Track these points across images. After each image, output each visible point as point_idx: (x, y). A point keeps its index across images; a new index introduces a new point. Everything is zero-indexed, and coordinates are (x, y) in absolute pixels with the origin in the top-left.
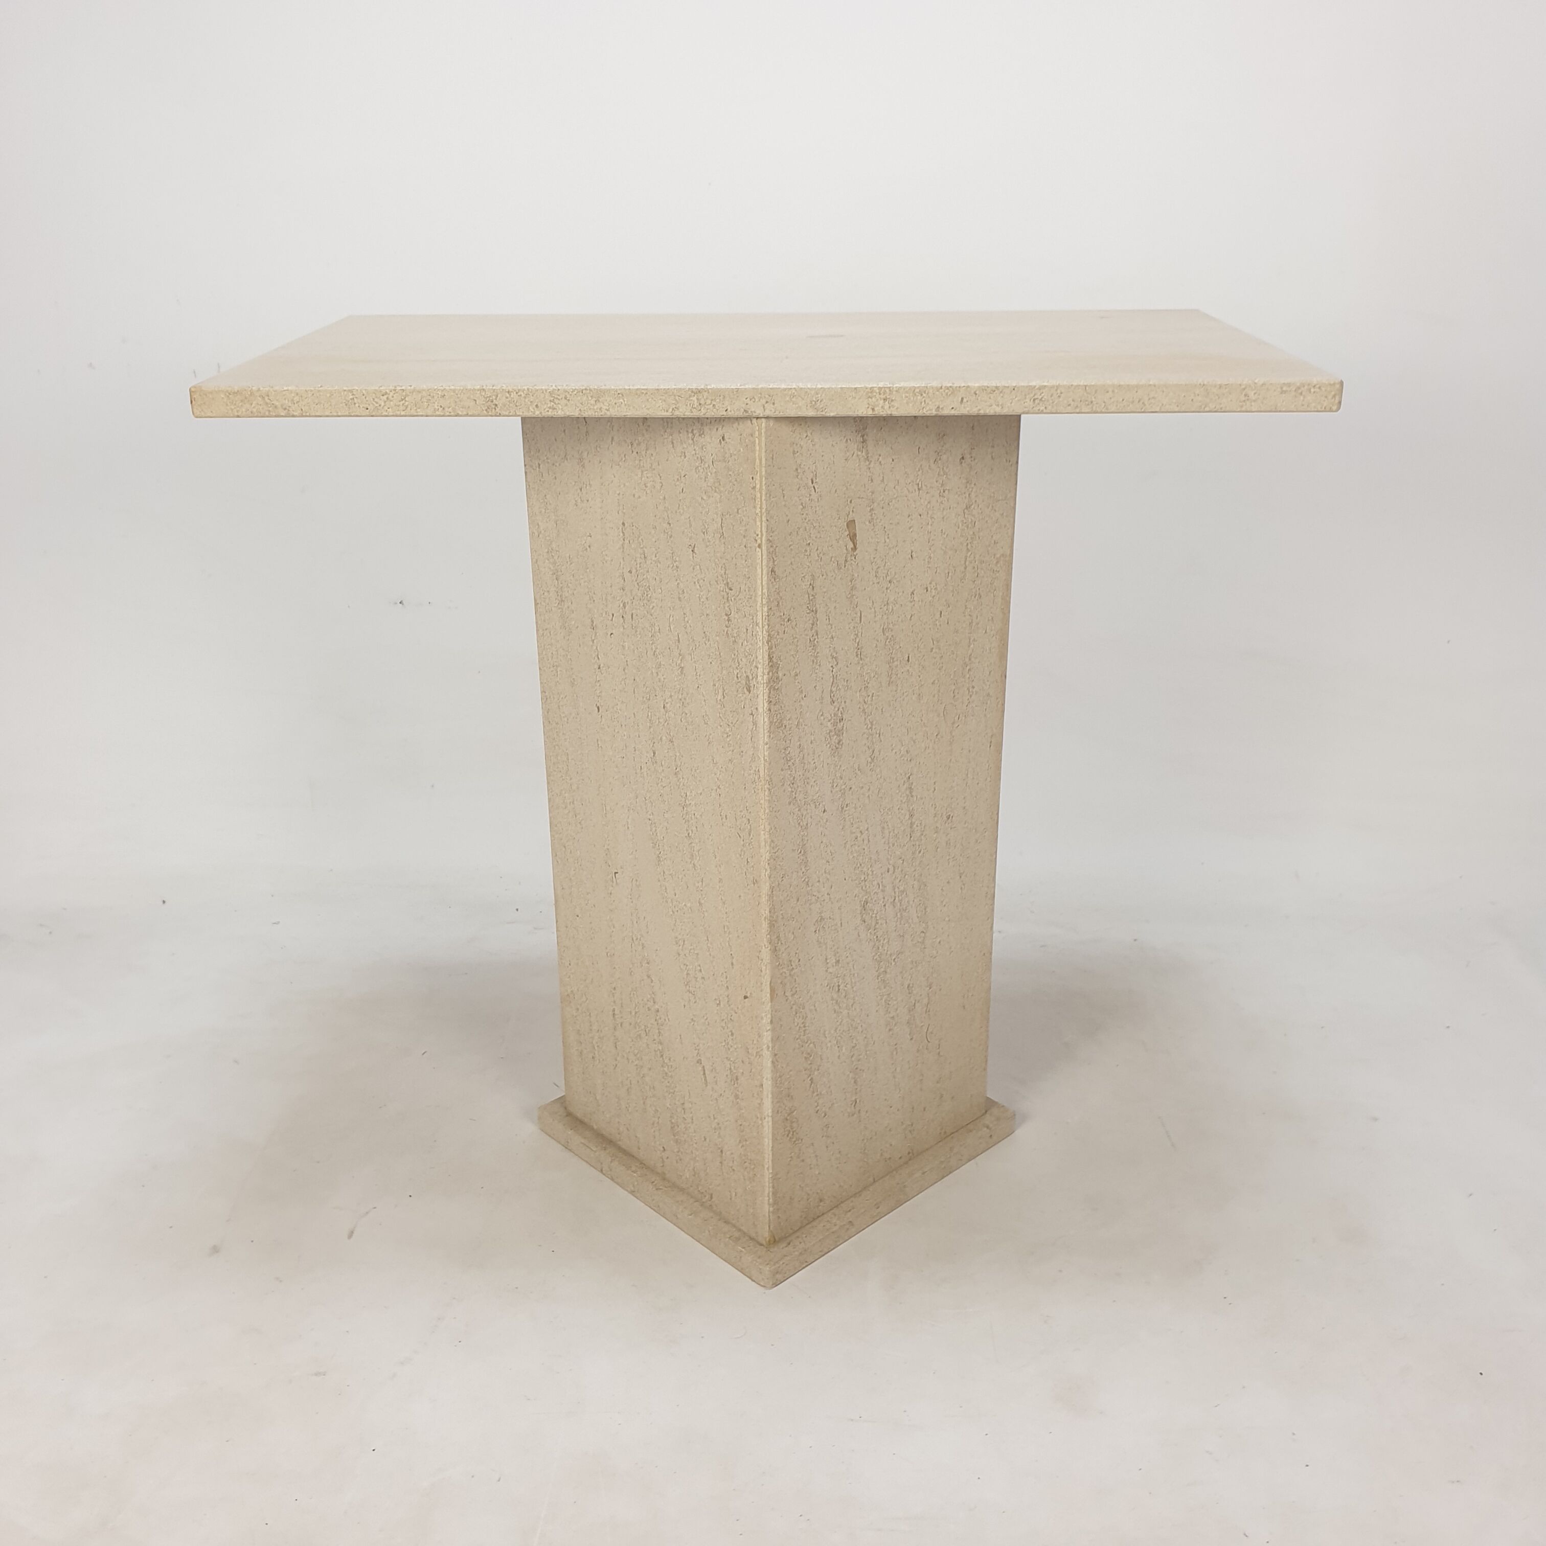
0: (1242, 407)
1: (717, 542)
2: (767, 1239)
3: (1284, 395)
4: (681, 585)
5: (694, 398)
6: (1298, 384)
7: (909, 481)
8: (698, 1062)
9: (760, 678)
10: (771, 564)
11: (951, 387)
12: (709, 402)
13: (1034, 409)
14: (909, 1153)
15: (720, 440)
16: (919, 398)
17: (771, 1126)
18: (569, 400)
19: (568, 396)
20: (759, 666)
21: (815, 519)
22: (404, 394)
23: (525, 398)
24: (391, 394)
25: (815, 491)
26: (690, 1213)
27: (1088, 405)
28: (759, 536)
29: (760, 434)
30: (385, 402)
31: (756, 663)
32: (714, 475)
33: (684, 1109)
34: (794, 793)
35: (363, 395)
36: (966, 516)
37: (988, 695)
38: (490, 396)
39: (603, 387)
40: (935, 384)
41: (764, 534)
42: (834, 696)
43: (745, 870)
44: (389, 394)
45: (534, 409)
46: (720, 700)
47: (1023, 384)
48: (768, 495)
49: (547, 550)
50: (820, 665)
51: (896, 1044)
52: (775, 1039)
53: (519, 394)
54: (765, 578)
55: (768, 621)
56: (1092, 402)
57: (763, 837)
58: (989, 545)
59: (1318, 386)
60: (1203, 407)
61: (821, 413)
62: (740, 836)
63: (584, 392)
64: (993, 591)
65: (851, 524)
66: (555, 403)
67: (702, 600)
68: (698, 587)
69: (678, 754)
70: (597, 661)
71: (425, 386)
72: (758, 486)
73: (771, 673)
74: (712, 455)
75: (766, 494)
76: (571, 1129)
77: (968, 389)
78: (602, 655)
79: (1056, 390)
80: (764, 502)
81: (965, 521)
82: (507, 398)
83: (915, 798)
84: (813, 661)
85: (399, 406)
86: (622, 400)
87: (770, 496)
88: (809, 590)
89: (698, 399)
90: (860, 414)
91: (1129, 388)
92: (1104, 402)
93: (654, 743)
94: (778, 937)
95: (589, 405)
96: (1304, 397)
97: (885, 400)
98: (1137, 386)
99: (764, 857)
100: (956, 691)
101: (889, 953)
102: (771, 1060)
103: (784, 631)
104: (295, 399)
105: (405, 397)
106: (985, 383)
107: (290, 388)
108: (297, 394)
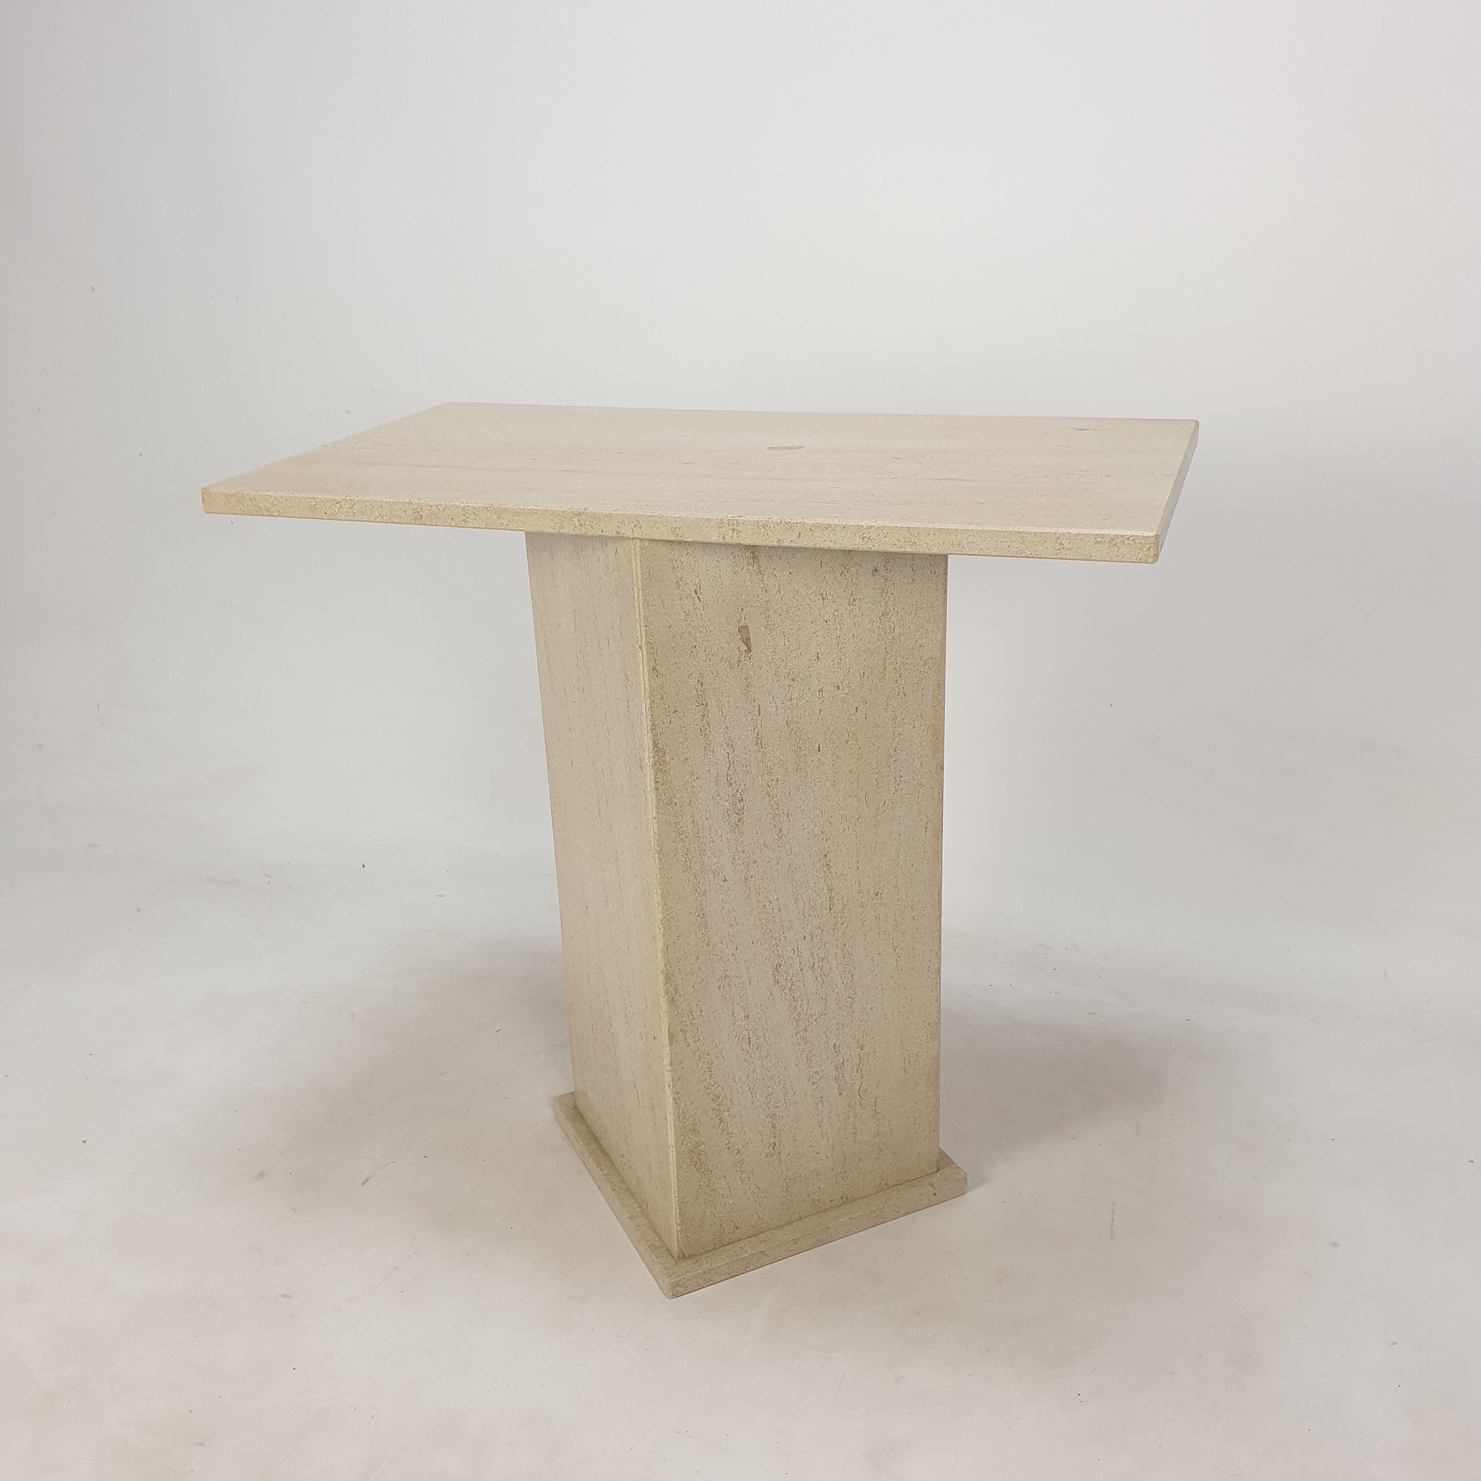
0: (1057, 554)
1: (619, 638)
2: (678, 1254)
3: (1098, 545)
4: (604, 670)
5: (576, 520)
6: (1112, 536)
7: (811, 592)
8: (634, 1086)
9: (647, 761)
10: (652, 663)
11: (789, 522)
12: (587, 523)
13: (864, 546)
14: (842, 1198)
15: (615, 553)
16: (762, 530)
17: (675, 1155)
20: (646, 750)
21: (701, 625)
22: (353, 502)
23: (443, 511)
24: (343, 502)
25: (700, 601)
27: (912, 545)
28: (640, 639)
29: (635, 552)
30: (339, 509)
31: (643, 747)
33: (630, 1124)
34: (688, 863)
36: (882, 622)
37: (921, 784)
38: (417, 509)
40: (776, 519)
41: (644, 637)
42: (731, 779)
43: (648, 925)
44: (341, 503)
45: (450, 521)
46: (629, 774)
47: (853, 524)
48: (645, 605)
49: (541, 623)
50: (713, 752)
51: (821, 1097)
52: (676, 1079)
53: (438, 508)
54: (646, 675)
55: (651, 712)
56: (915, 543)
57: (657, 900)
58: (914, 649)
59: (1131, 538)
60: (1019, 552)
61: (680, 538)
62: (644, 895)
63: (488, 509)
64: (920, 690)
65: (743, 629)
66: (467, 517)
67: (615, 686)
68: (613, 674)
69: (611, 814)
70: (569, 723)
71: (368, 497)
72: (636, 596)
73: (656, 758)
74: (612, 564)
75: (644, 603)
76: (570, 1121)
77: (805, 525)
78: (571, 719)
79: (882, 531)
80: (642, 610)
81: (881, 627)
82: (429, 511)
83: (834, 875)
84: (705, 748)
85: (349, 512)
87: (648, 604)
88: (697, 686)
89: (578, 520)
90: (712, 540)
91: (949, 532)
92: (927, 544)
93: (599, 801)
94: (676, 990)
95: (493, 520)
96: (1119, 548)
97: (733, 530)
98: (956, 530)
99: (657, 917)
100: (880, 780)
101: (809, 1013)
102: (672, 1097)
103: (671, 721)
104: (274, 502)
105: (353, 506)
106: (819, 521)
107: (270, 494)
108: (276, 499)
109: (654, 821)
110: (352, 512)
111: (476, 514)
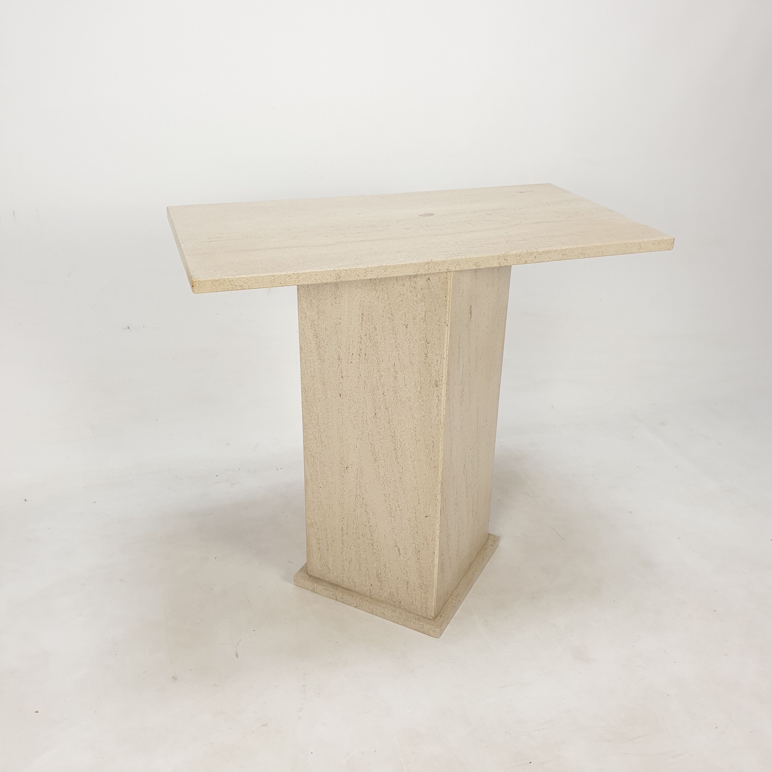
0: (639, 251)
1: (422, 323)
2: (433, 617)
3: (654, 245)
4: (398, 341)
5: (427, 266)
6: (659, 241)
8: (395, 546)
9: (443, 381)
11: (531, 252)
12: (432, 267)
14: (469, 564)
15: (427, 280)
16: (518, 258)
18: (373, 272)
19: (372, 270)
20: (444, 376)
21: (462, 309)
22: (298, 275)
23: (353, 272)
24: (292, 276)
25: (463, 297)
26: (391, 612)
27: (583, 255)
29: (450, 278)
30: (289, 279)
31: (442, 375)
32: (421, 295)
33: (385, 567)
34: (450, 427)
35: (279, 277)
38: (338, 273)
39: (388, 265)
40: (525, 252)
41: (449, 320)
42: (462, 381)
43: (429, 462)
45: (357, 277)
46: (419, 391)
49: (310, 325)
50: (460, 370)
51: (469, 521)
52: (441, 532)
53: (351, 271)
54: (448, 339)
55: (449, 356)
57: (441, 448)
58: (502, 303)
59: (665, 240)
60: (625, 252)
61: (479, 267)
62: (427, 448)
63: (379, 267)
64: (502, 322)
65: (471, 307)
66: (367, 274)
67: (410, 348)
68: (409, 342)
69: (390, 414)
70: (341, 374)
72: (448, 300)
73: (448, 378)
74: (421, 286)
76: (316, 583)
78: (344, 371)
81: (497, 295)
82: (345, 273)
83: (479, 416)
84: (458, 368)
85: (296, 281)
86: (395, 270)
87: (452, 303)
88: (459, 339)
89: (428, 266)
90: (494, 266)
91: (599, 247)
92: (589, 253)
93: (376, 410)
94: (443, 489)
95: (381, 273)
96: (661, 245)
97: (505, 260)
98: (601, 246)
101: (469, 483)
102: (439, 541)
103: (452, 359)
104: (246, 281)
105: (299, 277)
106: (544, 249)
107: (243, 276)
108: (247, 279)
109: (444, 410)
110: (298, 280)
111: (372, 271)
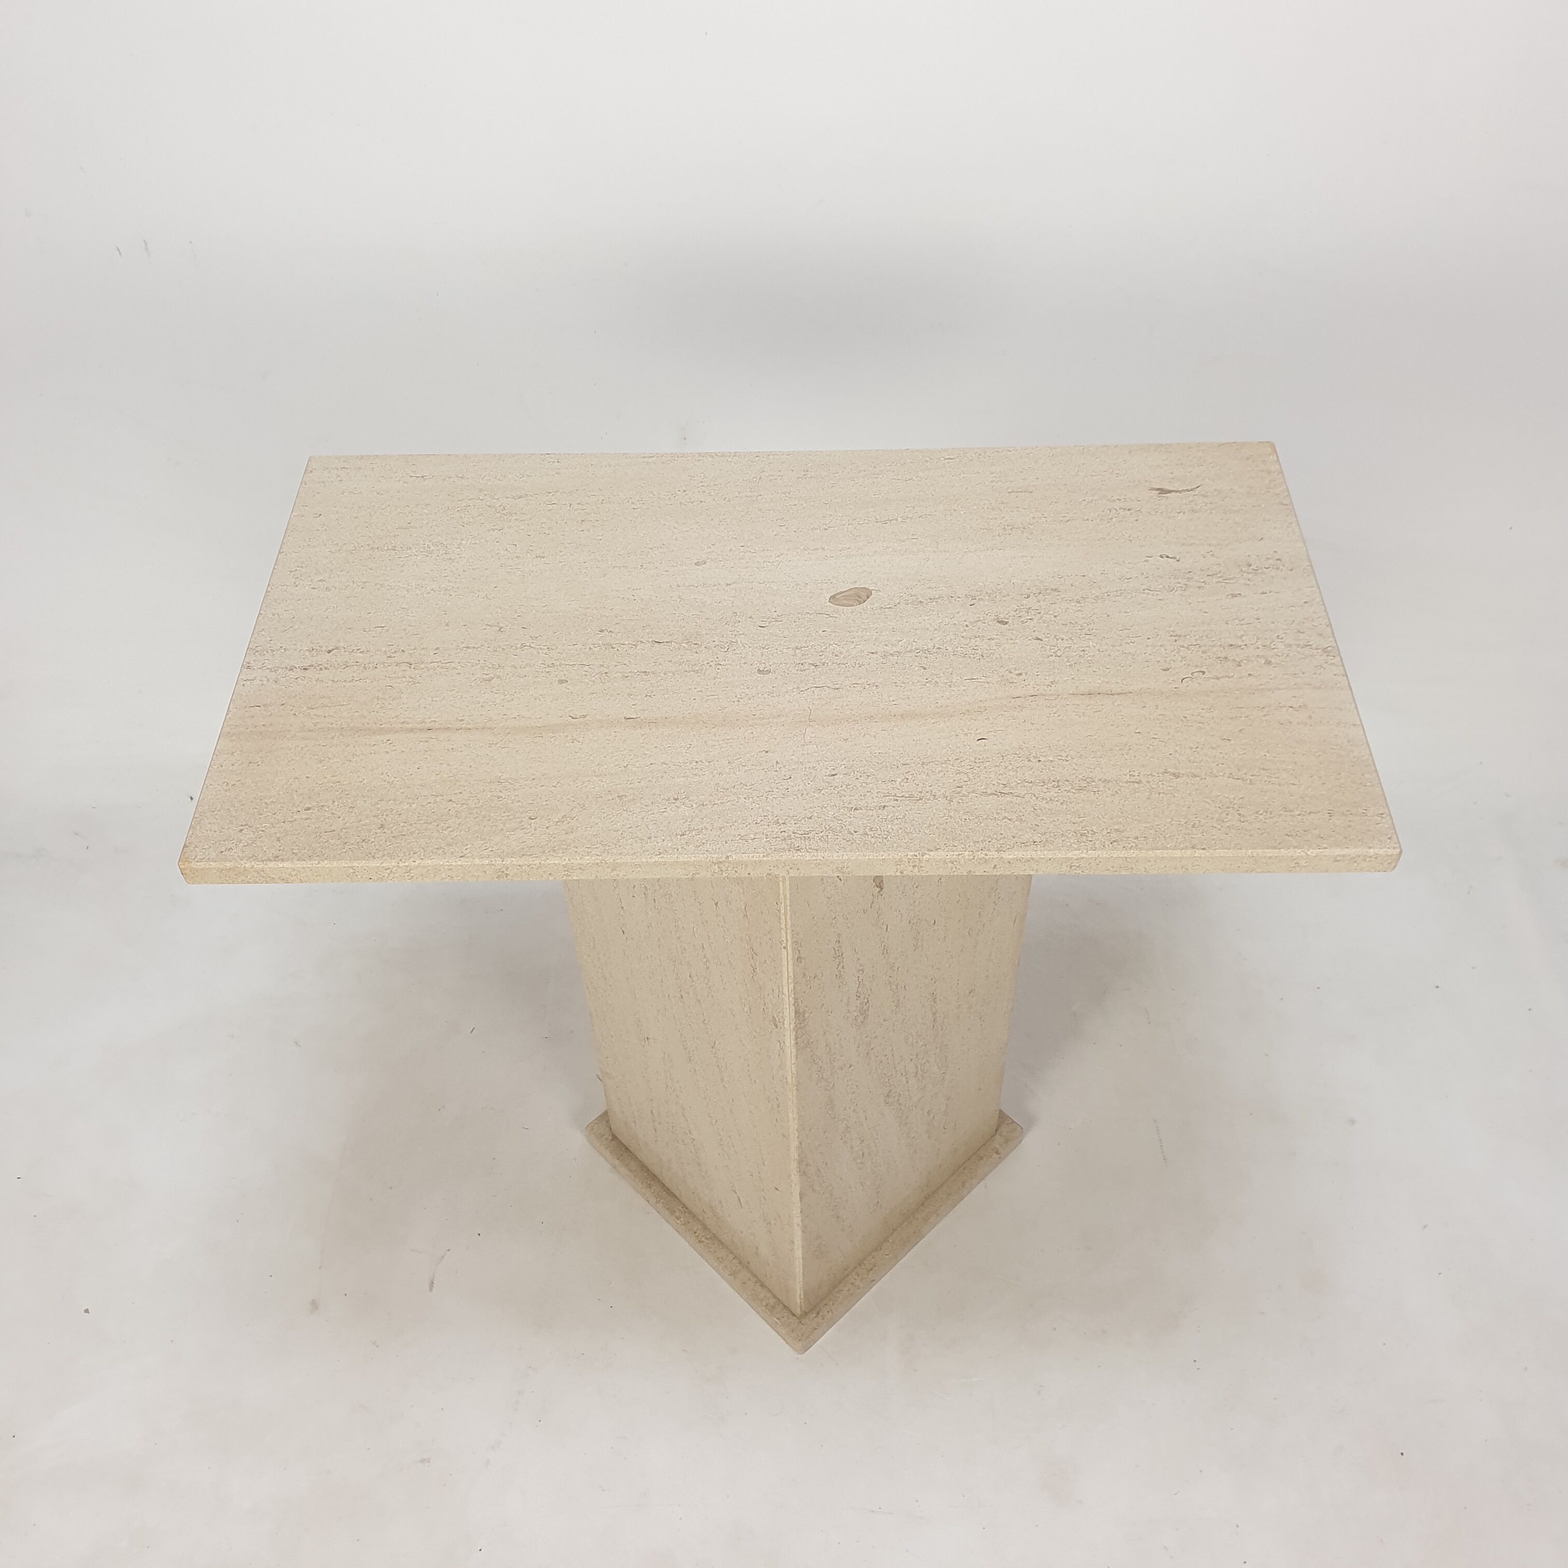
2: (800, 1313)
4: (705, 918)
5: (715, 867)
6: (1353, 856)
8: (733, 1191)
10: (797, 954)
11: (984, 859)
12: (730, 869)
13: (1071, 872)
14: (924, 1196)
16: (949, 865)
18: (583, 870)
19: (583, 868)
22: (409, 867)
27: (1128, 870)
28: (785, 942)
30: (389, 874)
31: (783, 1012)
33: (721, 1205)
34: (821, 1076)
35: (366, 868)
42: (860, 994)
43: (775, 1123)
44: (393, 868)
45: (547, 877)
46: (747, 1012)
50: (846, 984)
51: (915, 1150)
52: (805, 1218)
53: (530, 867)
54: (790, 963)
56: (1132, 868)
61: (848, 875)
65: (878, 878)
66: (569, 873)
67: (726, 940)
68: (722, 930)
83: (938, 1002)
84: (839, 986)
85: (404, 875)
89: (719, 867)
95: (605, 872)
96: (1358, 864)
97: (914, 866)
101: (910, 1105)
103: (811, 987)
105: (410, 870)
108: (294, 870)
109: (793, 1066)
110: (408, 874)
